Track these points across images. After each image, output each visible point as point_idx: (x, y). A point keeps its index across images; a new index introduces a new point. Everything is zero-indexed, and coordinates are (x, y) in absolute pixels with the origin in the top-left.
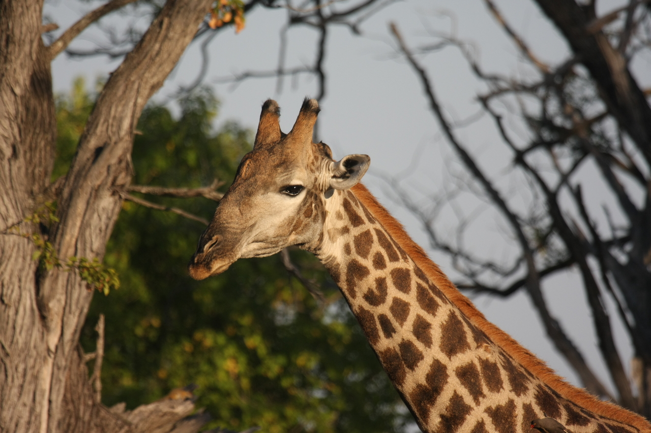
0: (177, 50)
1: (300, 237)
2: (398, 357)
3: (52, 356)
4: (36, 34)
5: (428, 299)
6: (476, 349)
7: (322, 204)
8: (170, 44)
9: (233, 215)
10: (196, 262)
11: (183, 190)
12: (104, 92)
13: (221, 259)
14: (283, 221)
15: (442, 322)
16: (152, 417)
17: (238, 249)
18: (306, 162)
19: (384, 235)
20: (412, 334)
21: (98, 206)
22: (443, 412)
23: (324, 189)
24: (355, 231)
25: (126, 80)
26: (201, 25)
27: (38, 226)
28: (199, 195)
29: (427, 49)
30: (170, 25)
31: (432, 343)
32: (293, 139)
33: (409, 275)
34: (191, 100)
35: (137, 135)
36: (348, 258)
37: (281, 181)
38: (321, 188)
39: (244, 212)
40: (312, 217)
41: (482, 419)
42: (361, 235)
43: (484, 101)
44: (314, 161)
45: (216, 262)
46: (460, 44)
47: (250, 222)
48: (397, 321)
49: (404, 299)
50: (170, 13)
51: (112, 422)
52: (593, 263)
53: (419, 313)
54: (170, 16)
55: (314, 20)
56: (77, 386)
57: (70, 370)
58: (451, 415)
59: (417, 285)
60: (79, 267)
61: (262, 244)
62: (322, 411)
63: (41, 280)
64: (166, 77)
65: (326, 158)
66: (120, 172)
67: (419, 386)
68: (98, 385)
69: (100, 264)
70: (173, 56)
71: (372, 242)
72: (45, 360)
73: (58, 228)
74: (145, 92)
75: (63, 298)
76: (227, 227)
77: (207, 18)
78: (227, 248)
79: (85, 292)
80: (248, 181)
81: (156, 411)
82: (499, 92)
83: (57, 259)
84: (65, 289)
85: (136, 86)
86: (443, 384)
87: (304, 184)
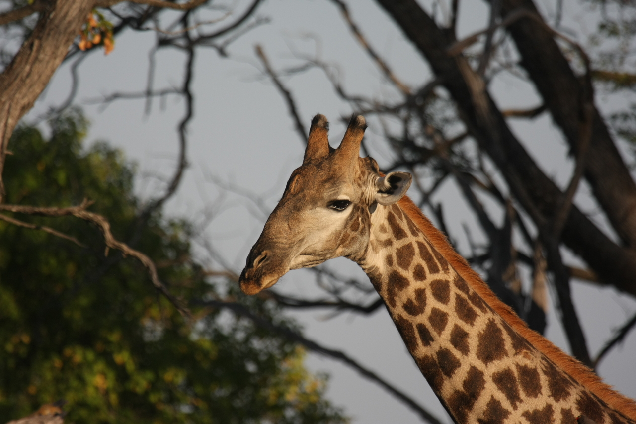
0: (48, 72)
1: (347, 250)
2: (436, 365)
5: (467, 310)
6: (514, 355)
7: (368, 218)
8: (40, 65)
9: (282, 230)
10: (247, 277)
11: (53, 209)
13: (270, 275)
14: (331, 235)
17: (287, 264)
18: (352, 177)
19: (425, 248)
20: (449, 343)
22: (481, 417)
23: (369, 203)
24: (398, 244)
26: (71, 47)
28: (69, 214)
29: (293, 71)
30: (40, 47)
31: (469, 351)
32: (340, 155)
33: (448, 286)
34: (61, 121)
35: (7, 155)
36: (390, 269)
37: (329, 196)
38: (367, 202)
39: (292, 227)
40: (360, 230)
41: (520, 422)
42: (404, 247)
44: (361, 176)
45: (265, 278)
46: (324, 66)
47: (298, 236)
48: (435, 330)
49: (442, 310)
50: (40, 35)
53: (456, 323)
54: (40, 38)
55: (182, 42)
58: (489, 419)
59: (455, 296)
61: (311, 258)
64: (36, 98)
65: (373, 172)
67: (457, 392)
70: (43, 77)
71: (414, 254)
74: (16, 112)
76: (275, 242)
77: (77, 40)
78: (276, 263)
80: (297, 197)
85: (7, 107)
86: (480, 390)
87: (351, 199)
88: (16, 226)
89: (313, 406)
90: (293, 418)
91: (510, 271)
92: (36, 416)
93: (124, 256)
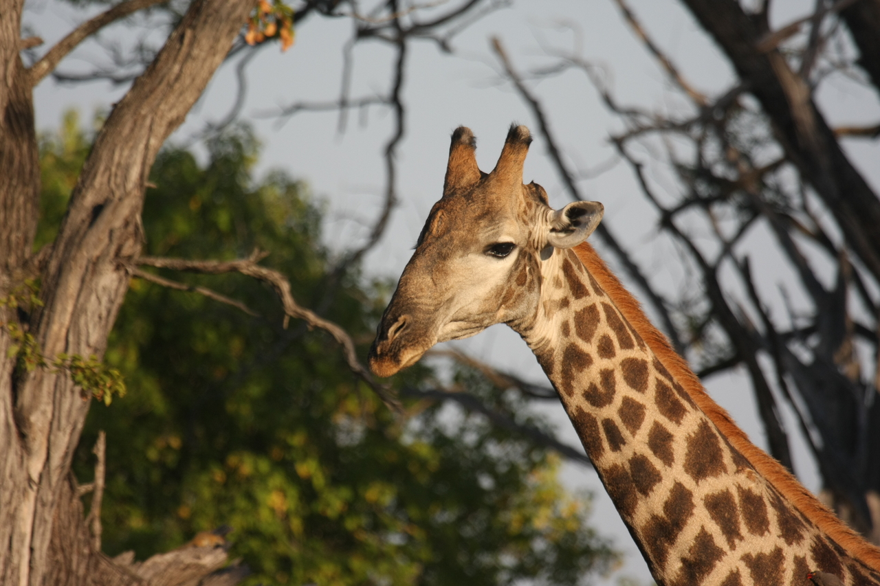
0: (204, 74)
1: (510, 313)
2: (628, 477)
3: (35, 488)
4: (12, 51)
5: (672, 402)
6: (735, 473)
7: (538, 267)
8: (194, 65)
9: (423, 286)
10: (379, 352)
11: (212, 263)
12: (104, 130)
13: (412, 347)
14: (490, 292)
15: (688, 434)
16: (170, 570)
17: (433, 333)
18: (516, 210)
20: (647, 447)
21: (97, 285)
22: (686, 555)
23: (539, 247)
24: (577, 305)
25: (135, 113)
26: (236, 40)
27: (15, 311)
28: (234, 269)
29: (542, 73)
30: (194, 39)
31: (673, 460)
32: (497, 181)
33: (646, 368)
34: (222, 142)
35: (149, 189)
36: (566, 341)
37: (486, 238)
38: (536, 245)
39: (437, 282)
40: (527, 285)
41: (738, 569)
42: (585, 310)
43: (619, 142)
44: (527, 208)
45: (406, 352)
46: (586, 66)
47: (446, 295)
48: (627, 428)
49: (637, 400)
50: (194, 23)
51: (116, 578)
52: (766, 362)
53: (657, 419)
54: (194, 28)
55: (389, 33)
56: (68, 528)
57: (59, 506)
58: (696, 559)
59: (656, 383)
60: (71, 368)
61: (462, 324)
62: (400, 562)
63: (19, 384)
64: (188, 110)
65: (542, 205)
66: (127, 239)
67: (654, 517)
68: (97, 527)
69: (99, 364)
70: (198, 81)
71: (599, 321)
72: (25, 493)
73: (42, 315)
74: (160, 129)
75: (49, 409)
76: (416, 304)
77: (243, 31)
78: (419, 332)
79: (79, 401)
80: (442, 240)
81: (175, 563)
82: (639, 131)
83: (41, 356)
84: (52, 396)
85: (148, 122)
86: (687, 517)
87: (516, 240)
88: (160, 286)
89: (572, 535)
90: (545, 552)
91: (845, 350)
92: (190, 549)
93: (310, 328)
